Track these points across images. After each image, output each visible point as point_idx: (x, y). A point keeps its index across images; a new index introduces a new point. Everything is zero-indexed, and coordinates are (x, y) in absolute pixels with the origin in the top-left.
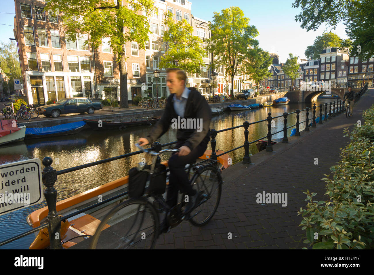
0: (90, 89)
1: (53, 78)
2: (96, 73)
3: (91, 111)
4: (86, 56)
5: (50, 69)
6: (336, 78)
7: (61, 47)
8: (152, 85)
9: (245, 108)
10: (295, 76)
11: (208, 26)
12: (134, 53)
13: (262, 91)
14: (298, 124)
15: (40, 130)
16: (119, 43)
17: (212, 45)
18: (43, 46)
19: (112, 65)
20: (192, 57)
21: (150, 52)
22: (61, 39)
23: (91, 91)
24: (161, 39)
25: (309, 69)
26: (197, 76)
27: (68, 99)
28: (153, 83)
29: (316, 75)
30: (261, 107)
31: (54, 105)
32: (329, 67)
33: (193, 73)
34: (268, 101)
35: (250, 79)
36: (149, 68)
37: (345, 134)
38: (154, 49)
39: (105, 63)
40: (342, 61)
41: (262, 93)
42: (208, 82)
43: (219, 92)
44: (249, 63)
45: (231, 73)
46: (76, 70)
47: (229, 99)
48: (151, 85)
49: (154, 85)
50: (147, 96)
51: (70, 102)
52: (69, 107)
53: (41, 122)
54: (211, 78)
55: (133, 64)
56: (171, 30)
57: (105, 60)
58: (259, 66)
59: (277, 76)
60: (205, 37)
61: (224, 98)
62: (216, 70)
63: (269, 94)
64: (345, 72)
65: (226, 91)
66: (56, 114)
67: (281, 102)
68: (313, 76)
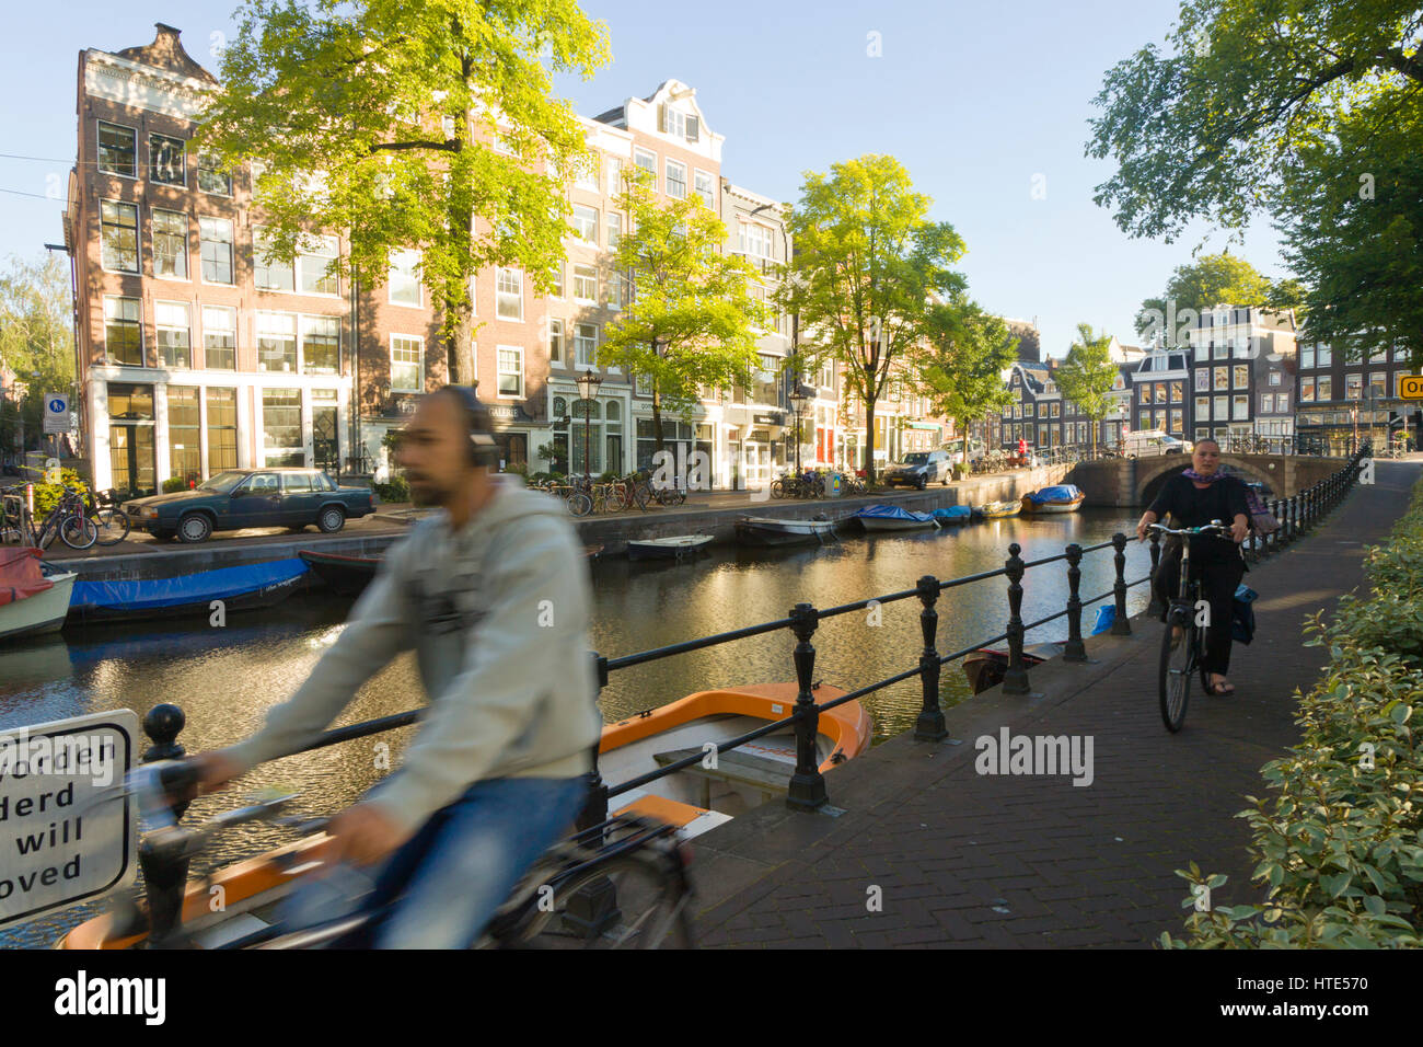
0: (333, 438)
1: (197, 391)
2: (359, 380)
3: (332, 520)
4: (326, 316)
5: (186, 361)
6: (1251, 419)
7: (235, 280)
8: (570, 426)
9: (917, 520)
10: (1103, 407)
11: (781, 220)
12: (505, 309)
13: (980, 459)
14: (1120, 589)
15: (128, 592)
16: (456, 273)
17: (794, 288)
18: (169, 276)
19: (423, 348)
20: (723, 332)
21: (569, 307)
22: (236, 252)
23: (335, 444)
24: (610, 260)
25: (1152, 383)
26: (738, 398)
27: (247, 474)
28: (573, 420)
29: (1176, 407)
30: (979, 518)
31: (192, 494)
32: (1227, 376)
33: (724, 387)
34: (1003, 498)
35: (936, 414)
36: (559, 365)
37: (1312, 635)
38: (581, 296)
39: (397, 343)
40: (1271, 358)
41: (979, 467)
42: (777, 420)
43: (821, 457)
44: (933, 354)
45: (865, 390)
46: (286, 366)
47: (858, 488)
48: (564, 426)
49: (576, 428)
50: (547, 471)
51: (252, 486)
52: (243, 506)
53: (135, 560)
54: (789, 407)
55: (499, 347)
56: (646, 228)
57: (397, 329)
58: (971, 368)
59: (1036, 404)
60: (771, 259)
61: (837, 484)
62: (808, 376)
63: (1006, 469)
64: (1284, 397)
65: (845, 456)
66: (194, 529)
67: (1050, 502)
68: (1168, 407)
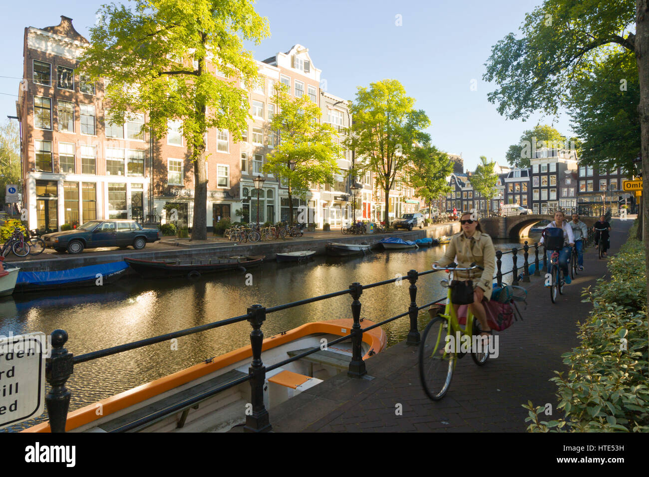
0: (141, 206)
1: (78, 184)
2: (153, 179)
3: (140, 243)
4: (138, 150)
5: (72, 170)
6: (558, 199)
7: (96, 133)
8: (250, 201)
9: (408, 244)
10: (492, 193)
11: (347, 108)
12: (221, 147)
13: (437, 217)
14: (499, 276)
15: (44, 277)
16: (198, 131)
17: (353, 139)
18: (65, 131)
19: (183, 165)
20: (320, 158)
21: (249, 148)
22: (97, 120)
23: (142, 208)
24: (269, 125)
25: (514, 183)
26: (327, 189)
27: (100, 222)
28: (252, 198)
29: (524, 194)
30: (436, 243)
31: (74, 231)
32: (547, 180)
33: (321, 183)
34: (447, 234)
35: (417, 196)
36: (245, 173)
37: (585, 297)
38: (256, 142)
39: (171, 162)
40: (566, 172)
41: (436, 221)
42: (345, 198)
43: (364, 216)
44: (416, 169)
45: (385, 185)
46: (119, 172)
47: (381, 230)
48: (247, 201)
49: (253, 202)
50: (239, 221)
51: (103, 228)
52: (100, 237)
53: (48, 262)
54: (350, 193)
55: (218, 165)
56: (285, 112)
57: (171, 156)
58: (433, 176)
59: (462, 192)
60: (342, 126)
61: (372, 228)
62: (359, 178)
63: (448, 221)
64: (572, 190)
65: (376, 215)
66: (75, 247)
68: (521, 194)
